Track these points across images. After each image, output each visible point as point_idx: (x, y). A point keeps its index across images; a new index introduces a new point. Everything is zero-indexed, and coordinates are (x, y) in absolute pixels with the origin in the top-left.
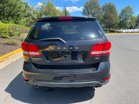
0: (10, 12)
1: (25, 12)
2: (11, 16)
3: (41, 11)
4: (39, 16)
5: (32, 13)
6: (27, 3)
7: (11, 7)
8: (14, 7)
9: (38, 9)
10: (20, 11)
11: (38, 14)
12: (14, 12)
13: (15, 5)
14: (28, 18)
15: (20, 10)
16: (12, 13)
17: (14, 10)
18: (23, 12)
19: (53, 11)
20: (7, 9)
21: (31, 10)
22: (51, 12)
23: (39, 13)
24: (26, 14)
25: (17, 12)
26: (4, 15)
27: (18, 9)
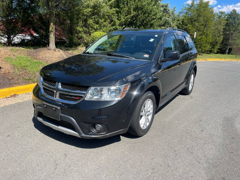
0: (143, 21)
1: (161, 19)
2: (144, 26)
3: (185, 17)
4: (180, 24)
5: (170, 20)
6: (166, 6)
7: (145, 15)
8: (149, 14)
9: (181, 14)
10: (155, 19)
11: (178, 22)
12: (147, 20)
13: (151, 11)
14: (163, 27)
15: (155, 17)
16: (145, 22)
17: (148, 18)
18: (159, 19)
19: (205, 16)
20: (140, 17)
21: (170, 16)
22: (201, 19)
23: (181, 21)
24: (162, 22)
25: (152, 20)
26: (136, 25)
27: (153, 17)
